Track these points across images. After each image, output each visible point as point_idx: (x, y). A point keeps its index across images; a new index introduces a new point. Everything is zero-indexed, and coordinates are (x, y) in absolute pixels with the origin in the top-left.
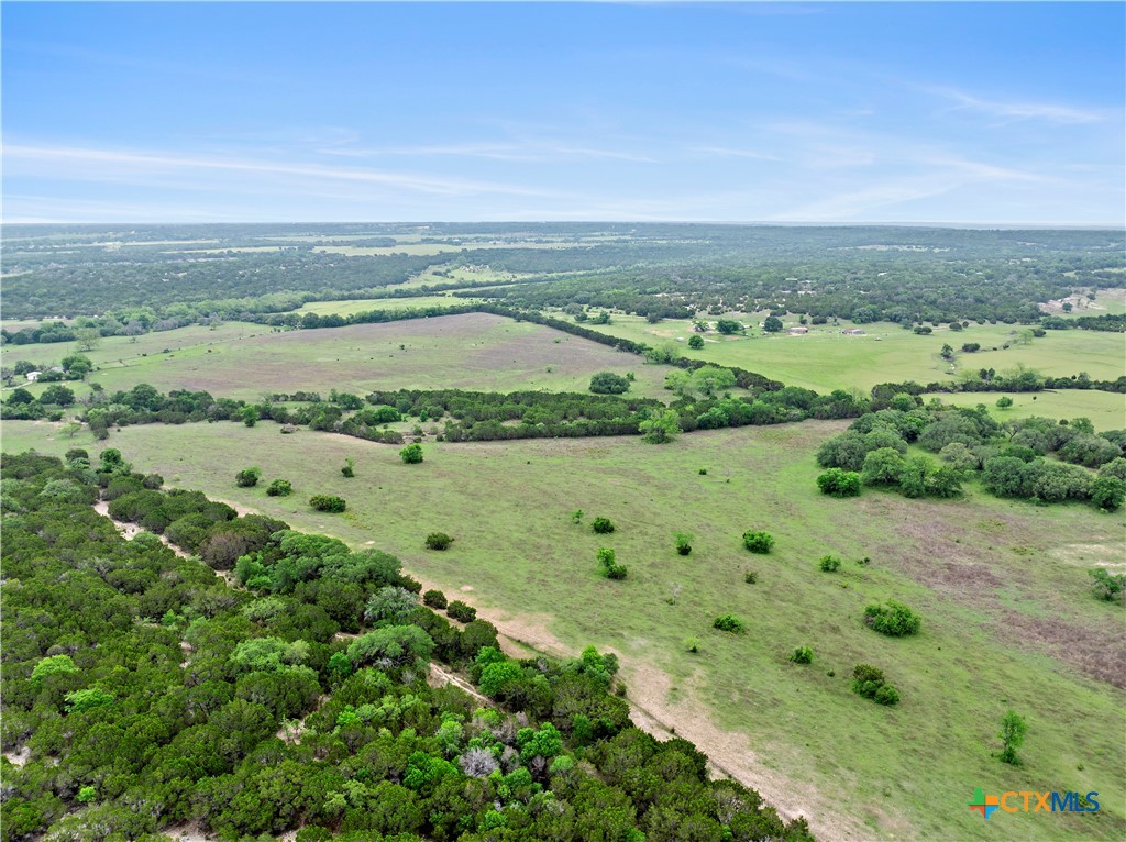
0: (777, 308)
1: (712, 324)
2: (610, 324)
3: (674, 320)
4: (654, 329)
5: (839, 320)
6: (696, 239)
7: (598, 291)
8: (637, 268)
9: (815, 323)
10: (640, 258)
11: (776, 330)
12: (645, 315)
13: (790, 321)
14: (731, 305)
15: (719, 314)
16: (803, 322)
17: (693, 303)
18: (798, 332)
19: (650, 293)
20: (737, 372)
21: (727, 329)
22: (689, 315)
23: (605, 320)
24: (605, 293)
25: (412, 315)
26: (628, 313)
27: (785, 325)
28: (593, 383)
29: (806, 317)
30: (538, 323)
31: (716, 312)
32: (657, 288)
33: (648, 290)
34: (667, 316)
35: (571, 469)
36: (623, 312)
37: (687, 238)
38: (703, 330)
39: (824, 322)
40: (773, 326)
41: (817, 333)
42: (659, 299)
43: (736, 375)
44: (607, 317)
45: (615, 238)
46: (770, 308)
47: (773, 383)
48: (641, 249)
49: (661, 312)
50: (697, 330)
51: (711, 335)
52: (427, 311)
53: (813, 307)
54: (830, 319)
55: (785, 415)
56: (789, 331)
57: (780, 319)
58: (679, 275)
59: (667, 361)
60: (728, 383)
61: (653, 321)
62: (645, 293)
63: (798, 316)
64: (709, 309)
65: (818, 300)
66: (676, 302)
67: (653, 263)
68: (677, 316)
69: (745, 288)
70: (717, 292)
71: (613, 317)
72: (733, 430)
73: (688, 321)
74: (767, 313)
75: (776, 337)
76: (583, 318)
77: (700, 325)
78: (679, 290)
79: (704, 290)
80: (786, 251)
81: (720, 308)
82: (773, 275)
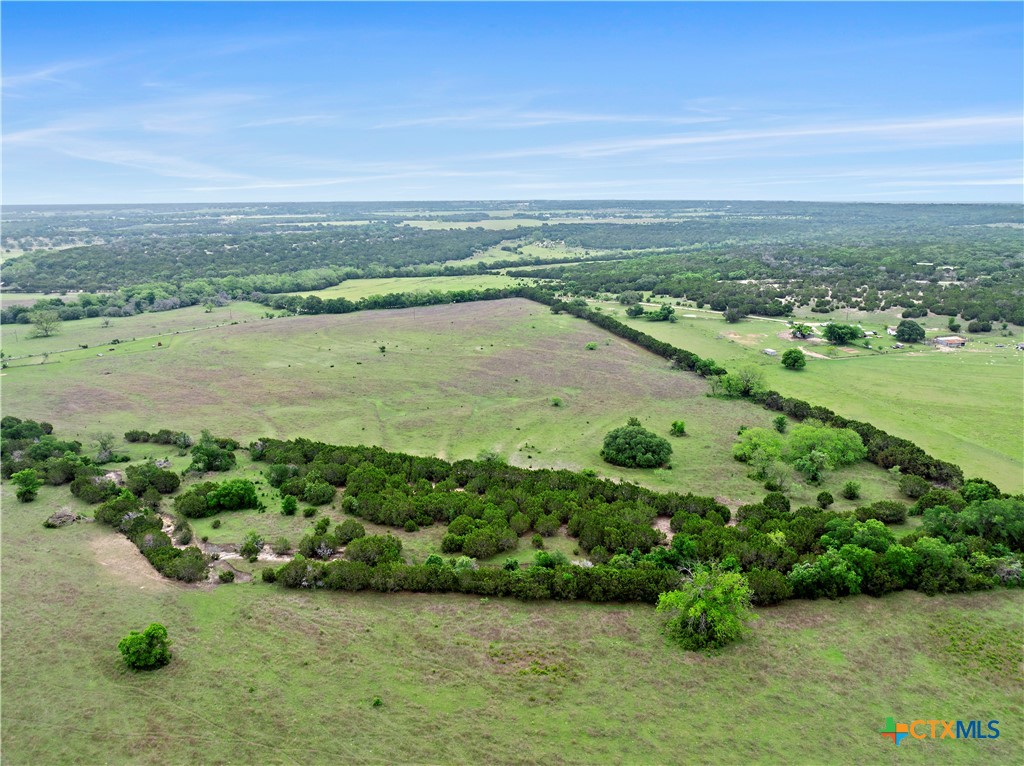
0: (911, 305)
1: (817, 327)
2: (673, 321)
3: (762, 319)
4: (733, 332)
5: (1011, 327)
6: (795, 215)
7: (668, 274)
8: (726, 246)
9: (973, 330)
10: (731, 234)
11: (915, 341)
12: (723, 309)
13: (933, 326)
14: (844, 299)
15: (827, 312)
16: (955, 329)
17: (790, 293)
18: (950, 344)
19: (733, 279)
21: (839, 337)
22: (784, 312)
23: (666, 316)
24: (676, 277)
25: (436, 300)
26: (700, 306)
27: (928, 332)
29: (958, 320)
30: (579, 316)
31: (822, 308)
32: (743, 272)
33: (731, 274)
34: (753, 312)
36: (694, 303)
38: (804, 336)
39: (986, 329)
40: (910, 335)
41: (979, 346)
42: (747, 289)
44: (670, 312)
45: (707, 214)
46: (903, 305)
48: (733, 225)
49: (745, 307)
50: (795, 336)
51: (815, 345)
52: (455, 295)
53: (966, 308)
54: (996, 325)
56: (934, 342)
57: (919, 321)
58: (773, 256)
59: (746, 394)
61: (733, 319)
62: (728, 278)
63: (946, 319)
64: (813, 302)
65: (973, 296)
66: (767, 293)
67: (744, 240)
68: (766, 313)
69: (863, 274)
70: (824, 279)
71: (678, 311)
73: (782, 321)
74: (898, 313)
75: (916, 353)
76: (636, 313)
77: (799, 328)
78: (772, 276)
79: (805, 276)
81: (828, 302)
82: (898, 257)
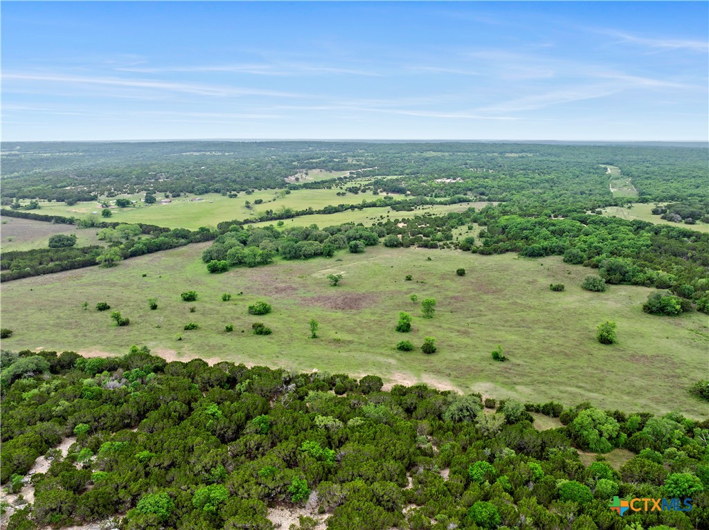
0: (149, 190)
1: (112, 202)
3: (85, 202)
4: (73, 209)
5: (187, 194)
6: (71, 152)
7: (19, 189)
8: (36, 173)
9: (174, 196)
10: (35, 166)
11: (153, 202)
12: (63, 201)
13: (159, 196)
14: (120, 190)
15: (113, 196)
16: (167, 197)
17: (93, 191)
18: (166, 202)
19: (60, 187)
20: (141, 226)
21: (123, 204)
22: (94, 198)
23: (35, 207)
24: (25, 190)
26: (50, 201)
27: (157, 199)
28: (51, 242)
29: (168, 193)
31: (111, 195)
32: (65, 183)
33: (59, 185)
34: (79, 200)
35: (64, 288)
36: (46, 200)
37: (66, 152)
38: (107, 206)
39: (179, 196)
40: (150, 200)
41: (176, 201)
42: (69, 191)
43: (141, 227)
44: (36, 205)
45: (7, 153)
46: (145, 190)
47: (164, 229)
48: (34, 160)
49: (76, 198)
50: (103, 207)
51: (114, 209)
53: (170, 188)
54: (182, 194)
55: (177, 243)
56: (160, 202)
57: (153, 195)
58: (76, 175)
59: (93, 225)
60: (137, 232)
61: (71, 204)
62: (57, 187)
63: (163, 194)
64: (106, 193)
65: (172, 184)
66: (82, 191)
67: (46, 169)
68: (86, 200)
69: (125, 179)
70: (107, 183)
71: (40, 204)
72: (151, 255)
74: (144, 194)
75: (154, 206)
76: (17, 207)
77: (104, 204)
78: (81, 184)
79: (98, 183)
80: (137, 157)
81: (113, 193)
82: (140, 171)
